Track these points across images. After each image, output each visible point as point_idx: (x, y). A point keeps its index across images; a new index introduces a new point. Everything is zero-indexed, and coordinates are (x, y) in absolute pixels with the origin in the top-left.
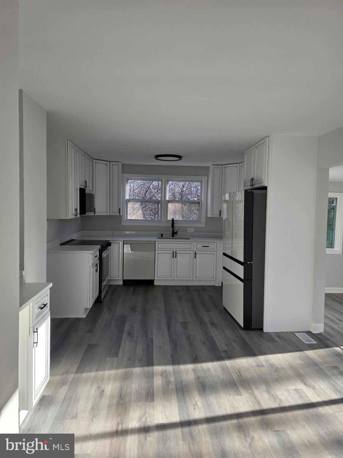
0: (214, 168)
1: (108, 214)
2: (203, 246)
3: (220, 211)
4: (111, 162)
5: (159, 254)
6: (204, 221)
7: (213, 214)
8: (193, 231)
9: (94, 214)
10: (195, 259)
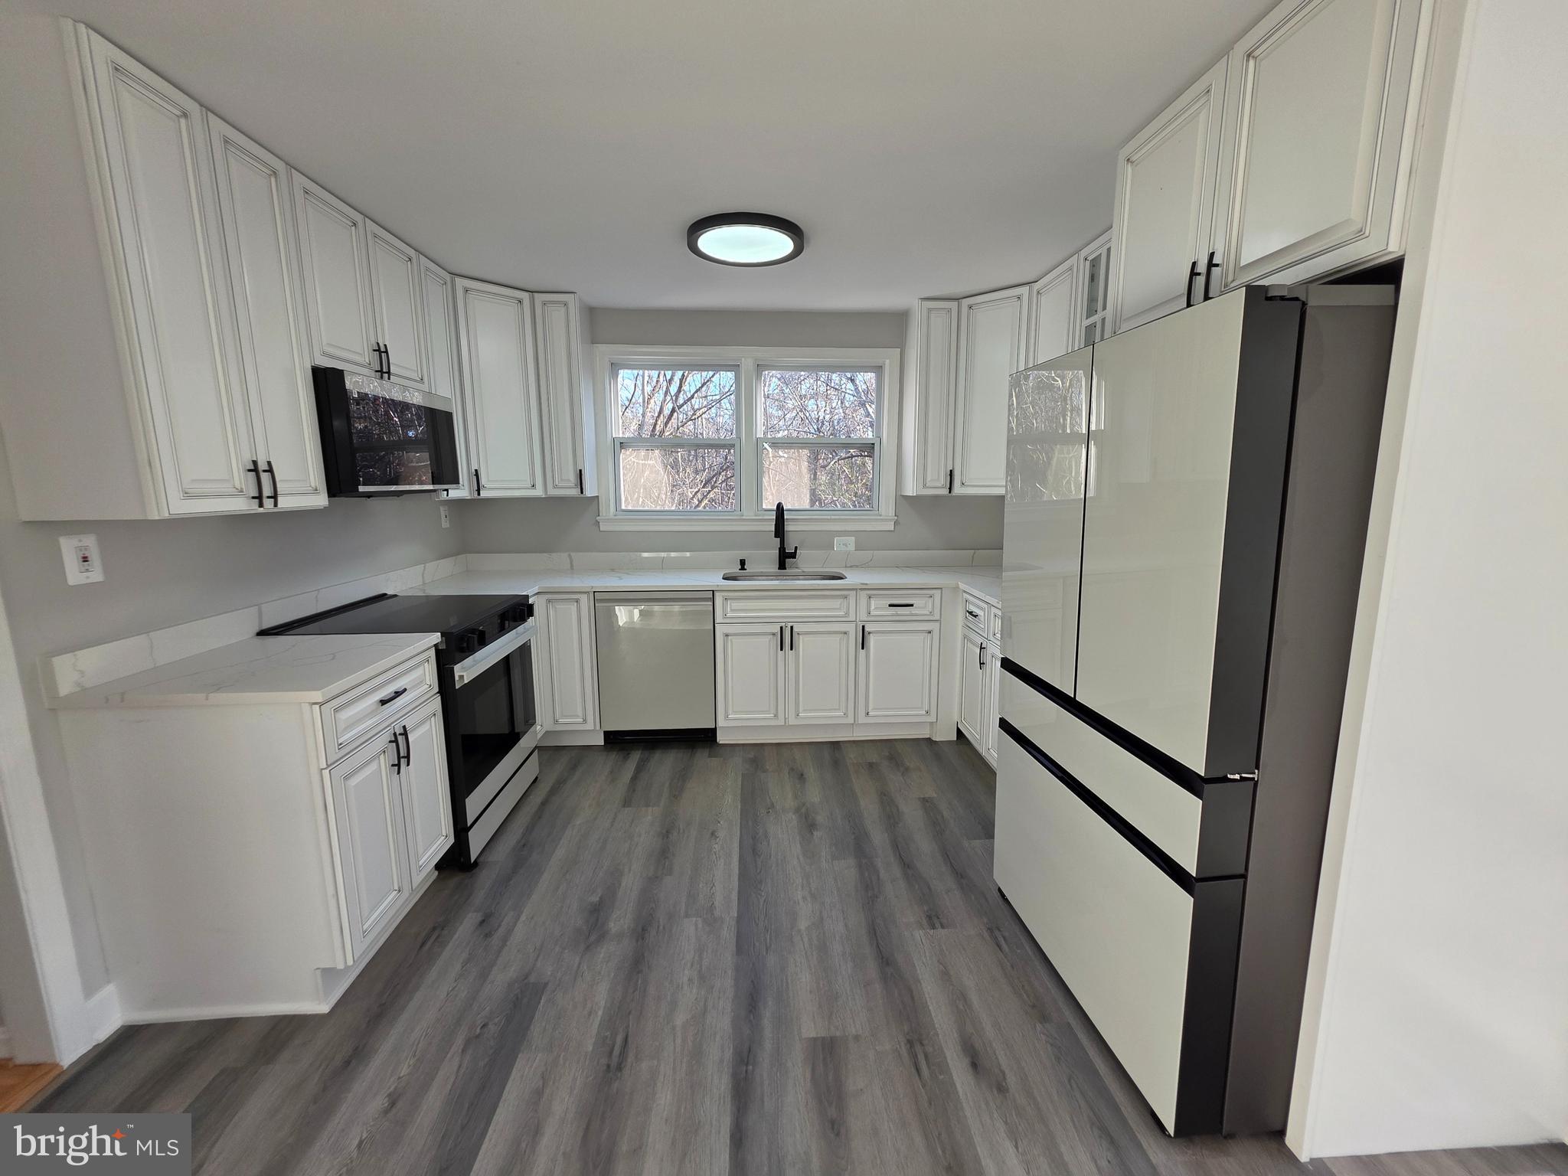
0: (930, 310)
1: (539, 492)
2: (890, 606)
3: (951, 471)
4: (536, 295)
5: (729, 637)
6: (892, 513)
7: (925, 486)
8: (852, 547)
9: (476, 495)
10: (862, 653)
